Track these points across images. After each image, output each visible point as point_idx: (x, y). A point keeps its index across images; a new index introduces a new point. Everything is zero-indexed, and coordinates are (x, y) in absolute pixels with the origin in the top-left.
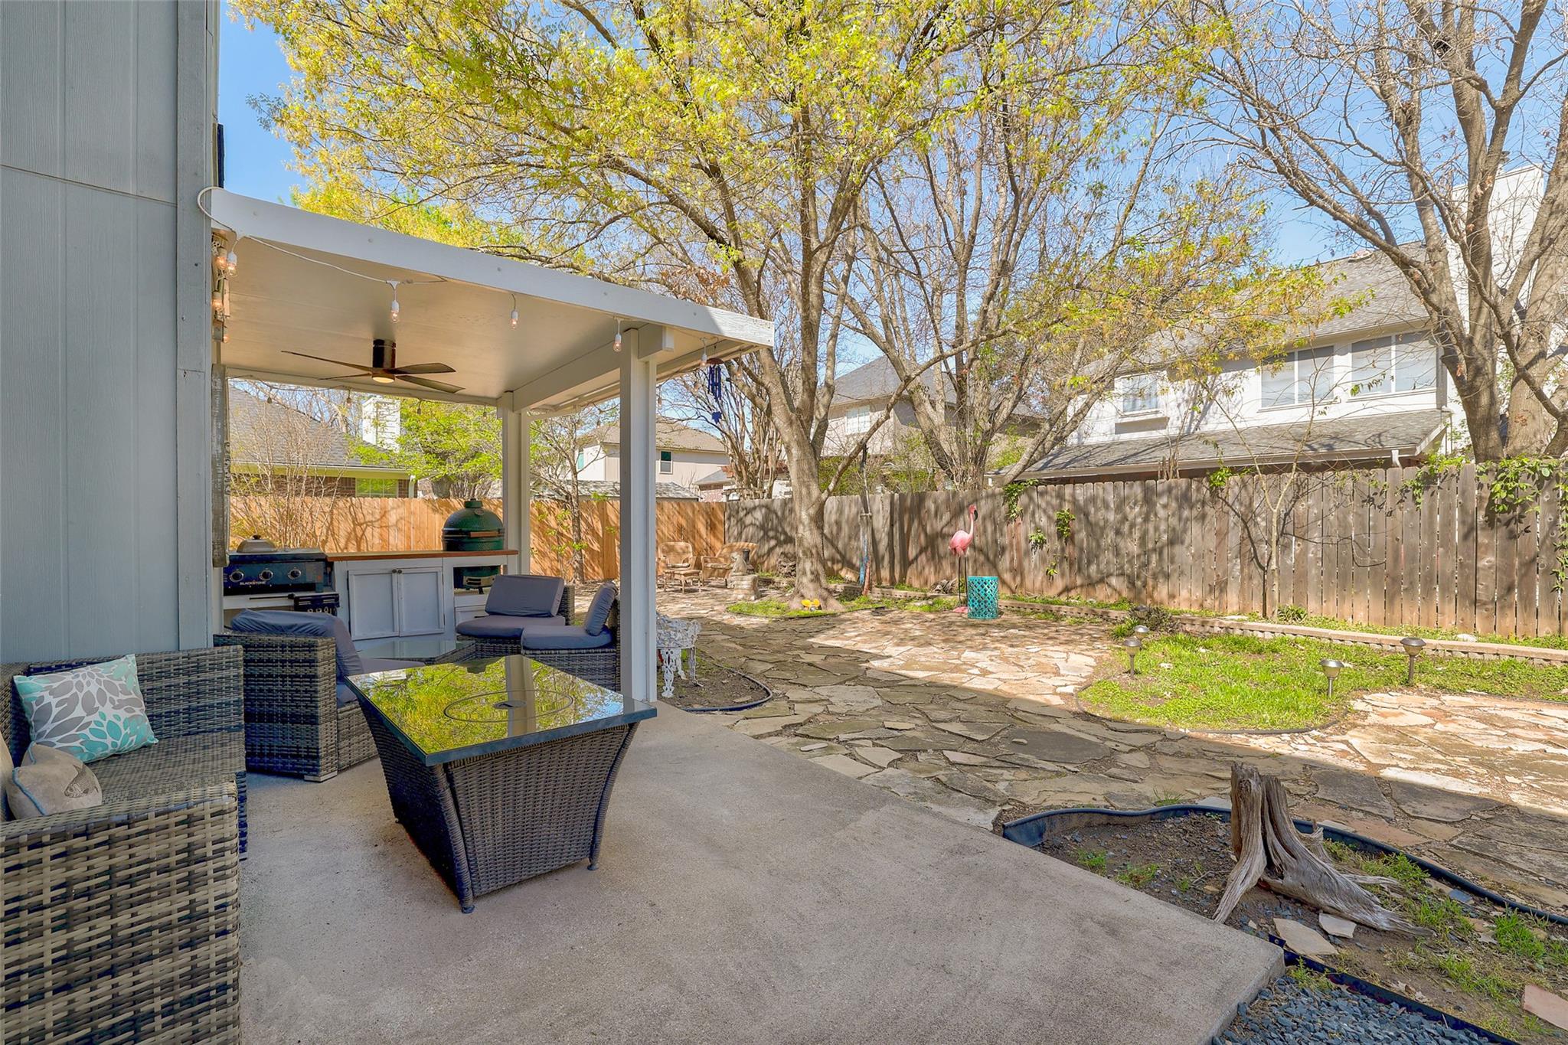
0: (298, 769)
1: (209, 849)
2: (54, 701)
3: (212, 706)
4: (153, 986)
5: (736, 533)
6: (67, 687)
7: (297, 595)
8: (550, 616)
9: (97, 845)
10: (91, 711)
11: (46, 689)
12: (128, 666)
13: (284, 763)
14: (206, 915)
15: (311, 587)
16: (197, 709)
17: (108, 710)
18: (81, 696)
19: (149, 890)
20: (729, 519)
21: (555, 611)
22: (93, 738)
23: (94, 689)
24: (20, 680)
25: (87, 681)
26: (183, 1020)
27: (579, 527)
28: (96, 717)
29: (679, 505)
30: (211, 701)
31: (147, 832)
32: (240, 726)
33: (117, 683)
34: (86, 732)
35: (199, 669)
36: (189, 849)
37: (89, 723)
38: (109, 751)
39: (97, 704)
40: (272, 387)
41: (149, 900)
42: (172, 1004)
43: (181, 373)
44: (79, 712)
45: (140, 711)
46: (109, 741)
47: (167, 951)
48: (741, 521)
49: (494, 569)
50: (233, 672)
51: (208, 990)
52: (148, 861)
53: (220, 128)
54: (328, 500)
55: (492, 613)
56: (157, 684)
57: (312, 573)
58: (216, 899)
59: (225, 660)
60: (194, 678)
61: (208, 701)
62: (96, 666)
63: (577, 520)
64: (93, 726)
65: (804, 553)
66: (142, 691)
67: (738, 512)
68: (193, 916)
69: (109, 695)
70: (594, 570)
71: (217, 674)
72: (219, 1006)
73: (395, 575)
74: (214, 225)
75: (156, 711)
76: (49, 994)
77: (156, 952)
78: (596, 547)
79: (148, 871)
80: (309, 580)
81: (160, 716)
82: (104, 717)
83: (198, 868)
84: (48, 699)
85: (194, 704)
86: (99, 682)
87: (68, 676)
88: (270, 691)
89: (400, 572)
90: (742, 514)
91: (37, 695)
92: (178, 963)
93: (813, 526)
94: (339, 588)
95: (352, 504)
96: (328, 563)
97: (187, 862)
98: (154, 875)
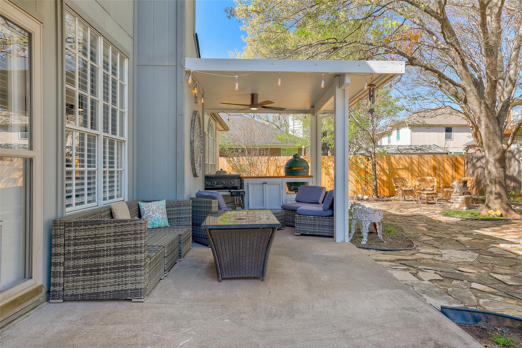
0: (207, 243)
1: (139, 232)
2: (146, 210)
3: (183, 218)
4: (128, 261)
5: (471, 172)
6: (149, 206)
7: (232, 191)
8: (318, 203)
9: (120, 226)
10: (153, 214)
11: (145, 206)
12: (164, 202)
13: (204, 241)
14: (138, 247)
15: (235, 188)
16: (179, 218)
17: (157, 214)
18: (152, 209)
19: (128, 238)
20: (467, 164)
21: (320, 201)
22: (153, 221)
23: (155, 208)
24: (140, 203)
25: (154, 205)
26: (134, 271)
27: (375, 168)
28: (154, 215)
29: (434, 156)
30: (183, 216)
31: (128, 225)
32: (190, 225)
33: (160, 207)
34: (152, 219)
35: (180, 206)
36: (135, 231)
37: (153, 217)
38: (157, 226)
39: (155, 212)
40: (229, 115)
41: (128, 240)
42: (132, 266)
43: (178, 116)
44: (151, 213)
45: (165, 216)
46: (157, 223)
47: (131, 253)
48: (474, 165)
49: (303, 183)
50: (188, 208)
51: (138, 265)
52: (128, 231)
53: (196, 34)
54: (267, 157)
55: (298, 201)
56: (170, 209)
57: (236, 183)
58: (140, 244)
59: (186, 204)
60: (179, 208)
61: (182, 216)
62: (156, 202)
63: (374, 165)
64: (154, 218)
65: (490, 182)
66: (167, 211)
67: (472, 160)
68: (136, 247)
69: (158, 210)
70: (384, 190)
71: (184, 208)
72: (140, 270)
73: (264, 185)
74: (186, 69)
75: (170, 217)
76: (112, 255)
77: (129, 253)
78: (385, 178)
79: (128, 234)
80: (235, 186)
81: (171, 219)
82: (156, 215)
83: (137, 236)
84: (145, 209)
85: (179, 216)
86: (156, 206)
87: (149, 204)
88: (202, 216)
89: (266, 183)
90: (475, 161)
91: (143, 207)
92: (133, 257)
93: (498, 165)
94: (245, 189)
95: (276, 159)
96: (240, 179)
97: (134, 234)
98: (129, 235)
